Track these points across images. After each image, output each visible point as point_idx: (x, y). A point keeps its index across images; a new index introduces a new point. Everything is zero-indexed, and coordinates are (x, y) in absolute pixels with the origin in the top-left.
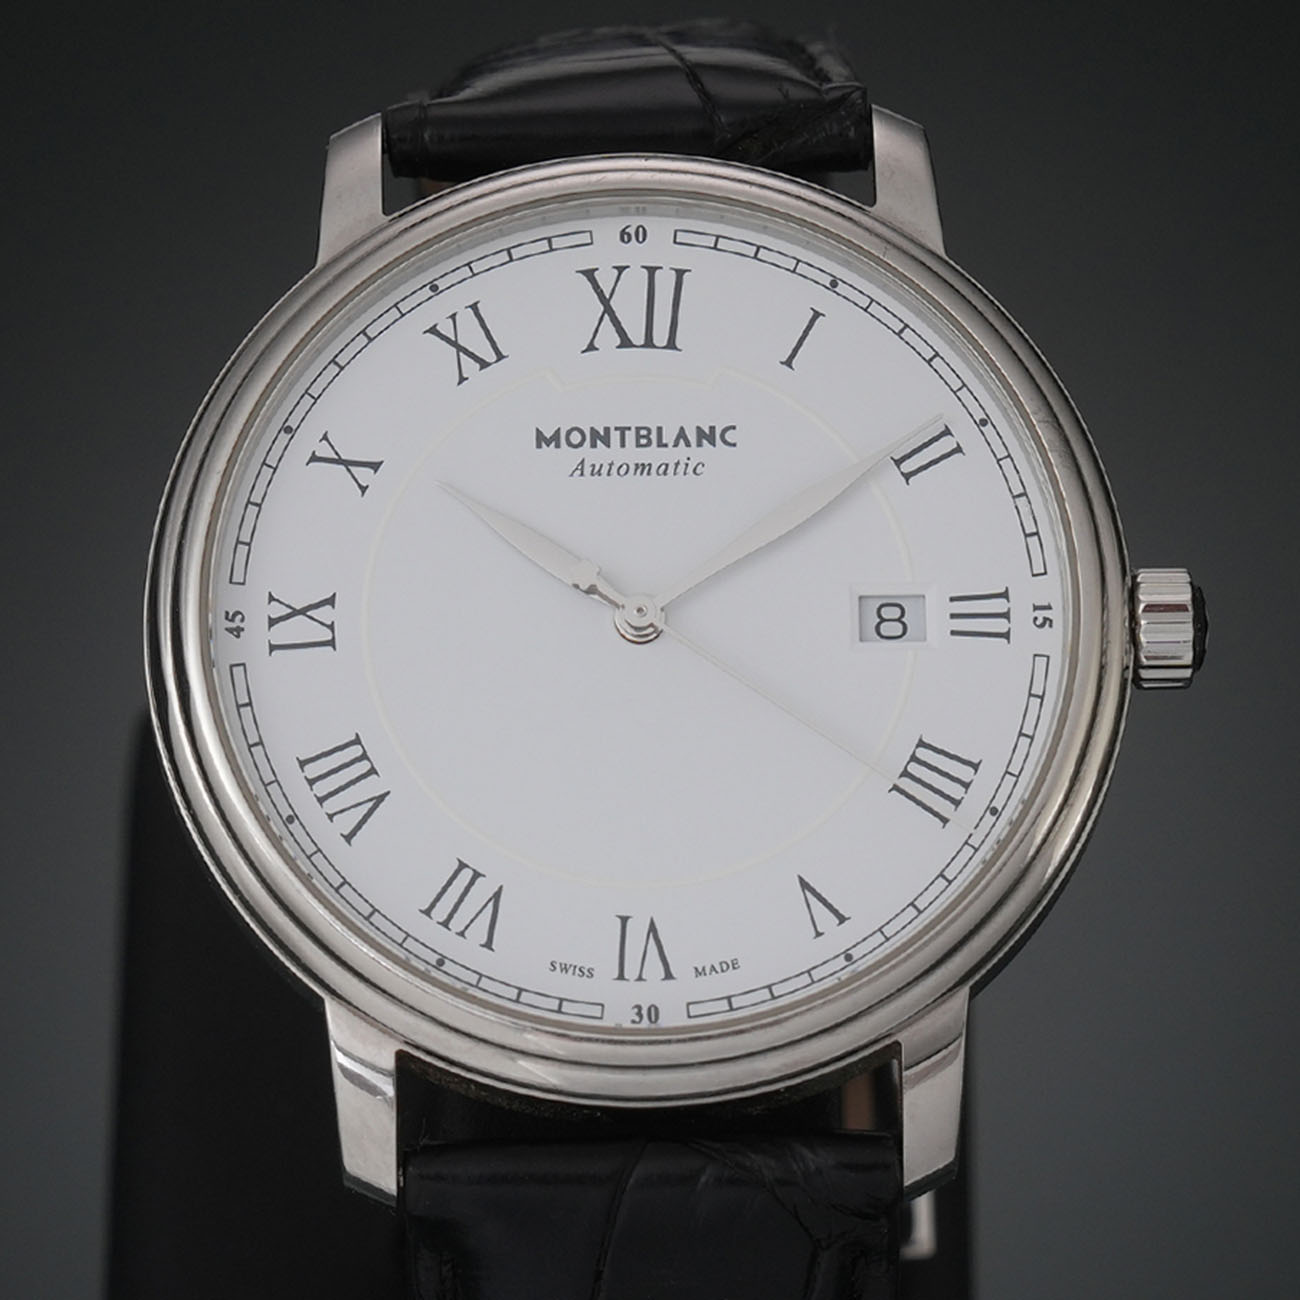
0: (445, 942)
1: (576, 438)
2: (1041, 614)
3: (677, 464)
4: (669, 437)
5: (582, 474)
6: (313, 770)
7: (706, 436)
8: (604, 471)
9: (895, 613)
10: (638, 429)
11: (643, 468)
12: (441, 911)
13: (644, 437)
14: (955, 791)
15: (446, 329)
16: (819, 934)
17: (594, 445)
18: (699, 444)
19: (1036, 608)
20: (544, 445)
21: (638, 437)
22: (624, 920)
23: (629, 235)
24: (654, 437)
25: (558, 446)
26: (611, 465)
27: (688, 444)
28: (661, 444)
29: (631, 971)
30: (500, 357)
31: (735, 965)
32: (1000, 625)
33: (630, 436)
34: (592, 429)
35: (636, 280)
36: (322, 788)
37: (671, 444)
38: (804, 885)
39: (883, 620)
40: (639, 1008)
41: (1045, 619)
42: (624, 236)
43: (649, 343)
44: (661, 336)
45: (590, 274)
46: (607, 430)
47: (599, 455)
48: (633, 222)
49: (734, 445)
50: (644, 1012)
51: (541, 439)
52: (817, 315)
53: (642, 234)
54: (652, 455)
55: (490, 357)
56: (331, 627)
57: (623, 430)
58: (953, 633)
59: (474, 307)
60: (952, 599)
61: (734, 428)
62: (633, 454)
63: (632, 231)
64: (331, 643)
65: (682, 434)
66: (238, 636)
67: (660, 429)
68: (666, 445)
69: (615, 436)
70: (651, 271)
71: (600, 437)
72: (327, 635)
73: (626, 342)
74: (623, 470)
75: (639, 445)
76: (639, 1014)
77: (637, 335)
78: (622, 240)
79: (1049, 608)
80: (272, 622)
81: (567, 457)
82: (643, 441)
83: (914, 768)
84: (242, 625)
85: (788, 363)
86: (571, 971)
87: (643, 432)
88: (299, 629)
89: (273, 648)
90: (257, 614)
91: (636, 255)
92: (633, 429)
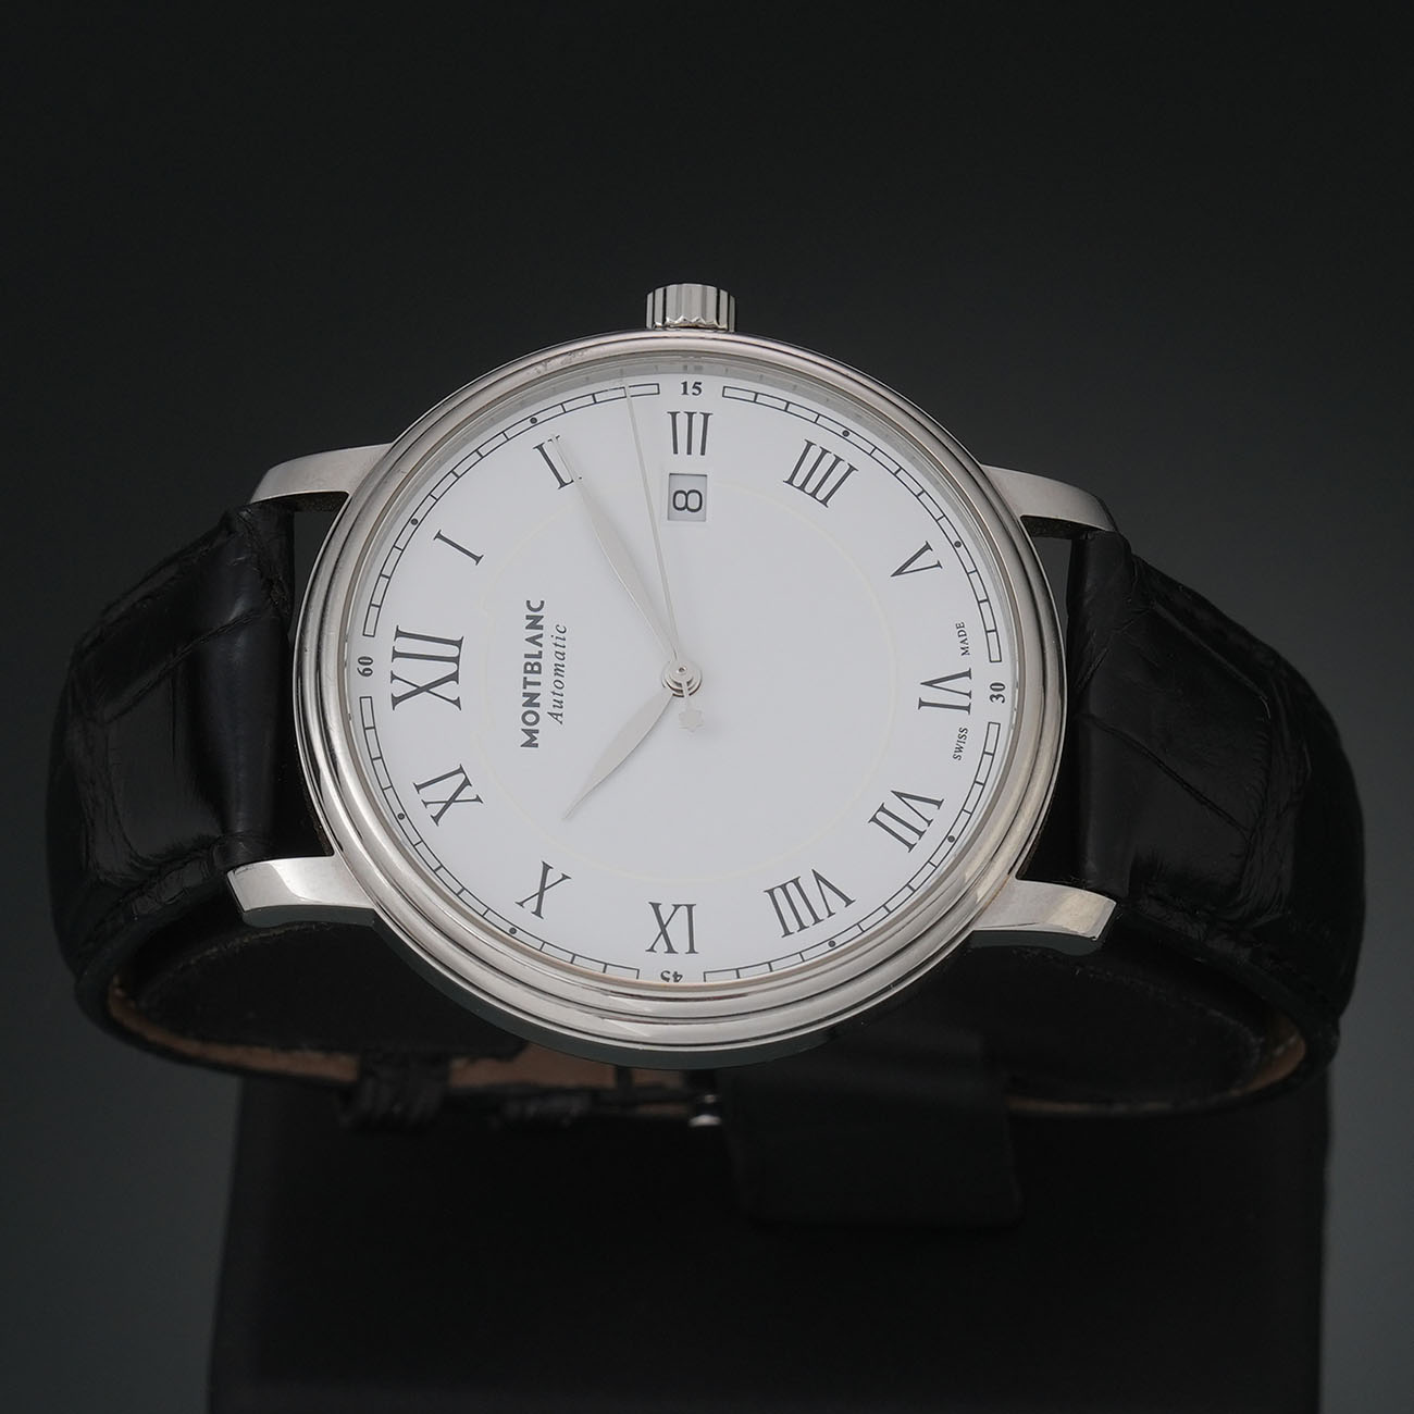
0: (935, 835)
1: (531, 718)
2: (690, 389)
3: (556, 645)
4: (534, 650)
5: (561, 715)
6: (792, 925)
7: (534, 622)
8: (559, 698)
9: (681, 497)
10: (526, 672)
11: (558, 670)
12: (911, 837)
13: (533, 666)
14: (828, 460)
15: (435, 809)
16: (939, 565)
17: (538, 705)
18: (541, 627)
19: (685, 393)
20: (535, 742)
21: (532, 672)
22: (922, 704)
23: (364, 670)
24: (533, 661)
25: (537, 732)
26: (554, 693)
27: (541, 636)
28: (540, 655)
29: (964, 701)
30: (461, 770)
31: (960, 626)
32: (698, 421)
33: (531, 677)
34: (524, 705)
35: (403, 667)
36: (807, 919)
37: (540, 649)
38: (899, 572)
39: (686, 506)
40: (992, 697)
41: (694, 387)
42: (366, 673)
43: (456, 660)
44: (452, 651)
45: (396, 701)
46: (525, 695)
47: (546, 703)
48: (355, 666)
49: (542, 602)
50: (996, 693)
51: (530, 744)
52: (439, 536)
53: (366, 661)
54: (548, 662)
55: (460, 778)
56: (677, 907)
57: (526, 683)
58: (703, 453)
59: (418, 788)
60: (676, 452)
61: (528, 602)
62: (547, 677)
63: (362, 668)
64: (690, 907)
65: (532, 640)
66: (681, 976)
67: (527, 656)
68: (540, 652)
69: (531, 689)
70: (396, 655)
71: (531, 701)
72: (683, 911)
73: (454, 677)
74: (558, 682)
75: (539, 672)
76: (997, 697)
77: (450, 668)
78: (367, 675)
79: (685, 384)
80: (671, 950)
81: (546, 725)
82: (536, 668)
83: (810, 488)
84: (672, 973)
85: (478, 559)
86: (962, 745)
87: (529, 668)
88: (678, 931)
89: (692, 951)
90: (663, 961)
91: (383, 665)
92: (525, 675)
